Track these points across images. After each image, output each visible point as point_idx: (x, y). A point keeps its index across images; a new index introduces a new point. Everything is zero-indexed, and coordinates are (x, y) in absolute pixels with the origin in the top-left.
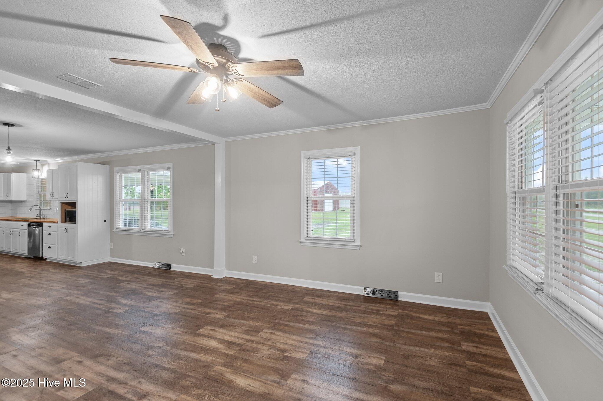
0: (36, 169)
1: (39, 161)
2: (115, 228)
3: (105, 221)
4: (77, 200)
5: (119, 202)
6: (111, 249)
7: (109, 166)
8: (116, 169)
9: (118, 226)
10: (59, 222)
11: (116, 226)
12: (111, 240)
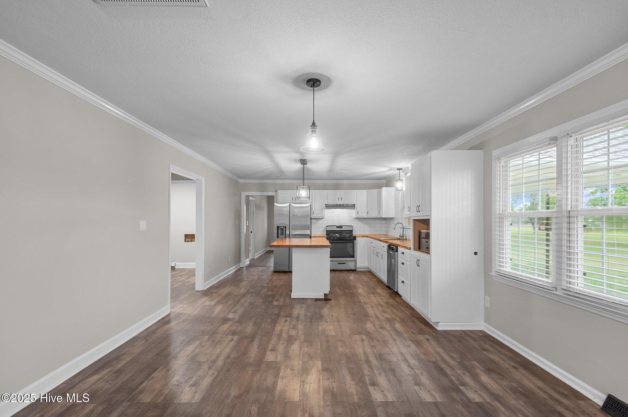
0: (400, 179)
1: (402, 169)
2: (493, 269)
3: (476, 253)
4: (430, 216)
5: (502, 218)
6: (486, 308)
7: (483, 151)
8: (495, 153)
9: (500, 266)
10: (412, 248)
11: (496, 267)
12: (487, 292)
